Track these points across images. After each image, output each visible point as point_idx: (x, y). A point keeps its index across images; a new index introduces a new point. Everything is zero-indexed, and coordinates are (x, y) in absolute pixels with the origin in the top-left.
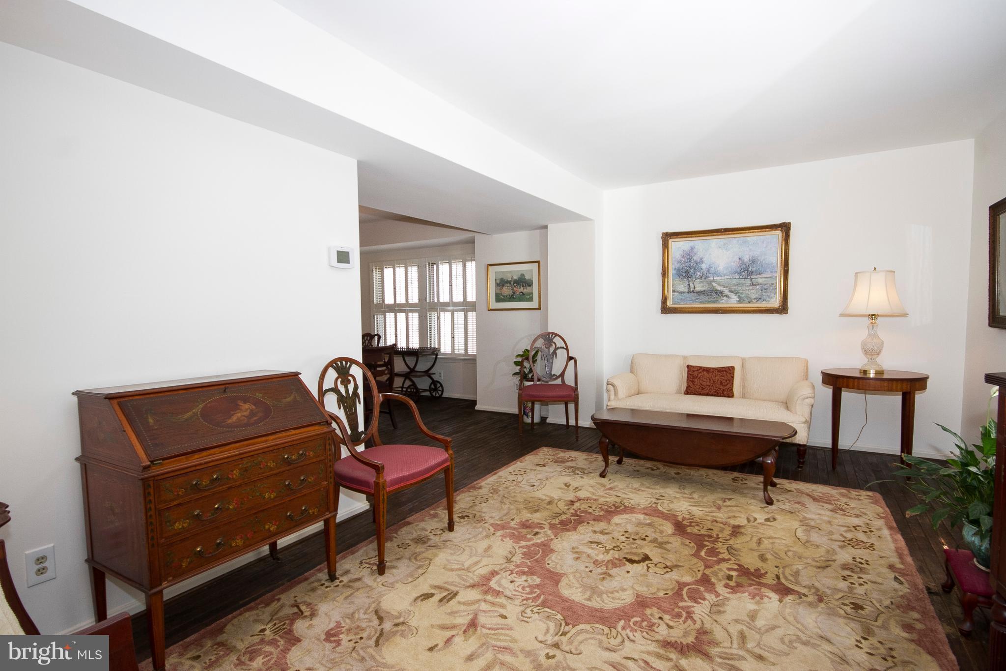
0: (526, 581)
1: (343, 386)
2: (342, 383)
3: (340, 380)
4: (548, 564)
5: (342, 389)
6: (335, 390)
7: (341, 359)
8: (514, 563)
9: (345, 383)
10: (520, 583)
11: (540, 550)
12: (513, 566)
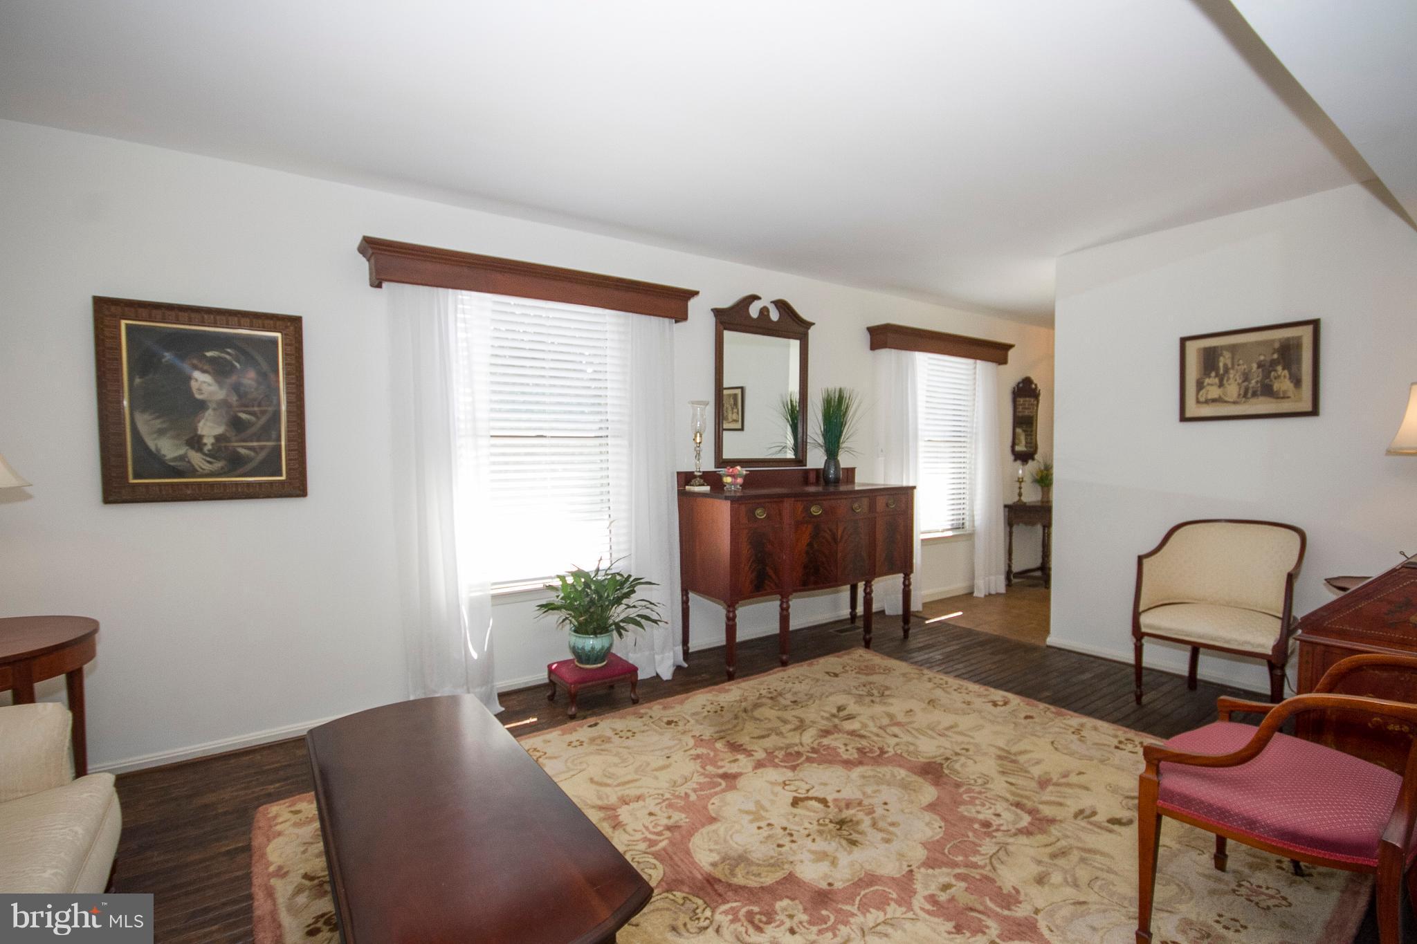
0: (978, 812)
4: (940, 827)
8: (994, 840)
10: (987, 811)
11: (946, 851)
12: (996, 837)
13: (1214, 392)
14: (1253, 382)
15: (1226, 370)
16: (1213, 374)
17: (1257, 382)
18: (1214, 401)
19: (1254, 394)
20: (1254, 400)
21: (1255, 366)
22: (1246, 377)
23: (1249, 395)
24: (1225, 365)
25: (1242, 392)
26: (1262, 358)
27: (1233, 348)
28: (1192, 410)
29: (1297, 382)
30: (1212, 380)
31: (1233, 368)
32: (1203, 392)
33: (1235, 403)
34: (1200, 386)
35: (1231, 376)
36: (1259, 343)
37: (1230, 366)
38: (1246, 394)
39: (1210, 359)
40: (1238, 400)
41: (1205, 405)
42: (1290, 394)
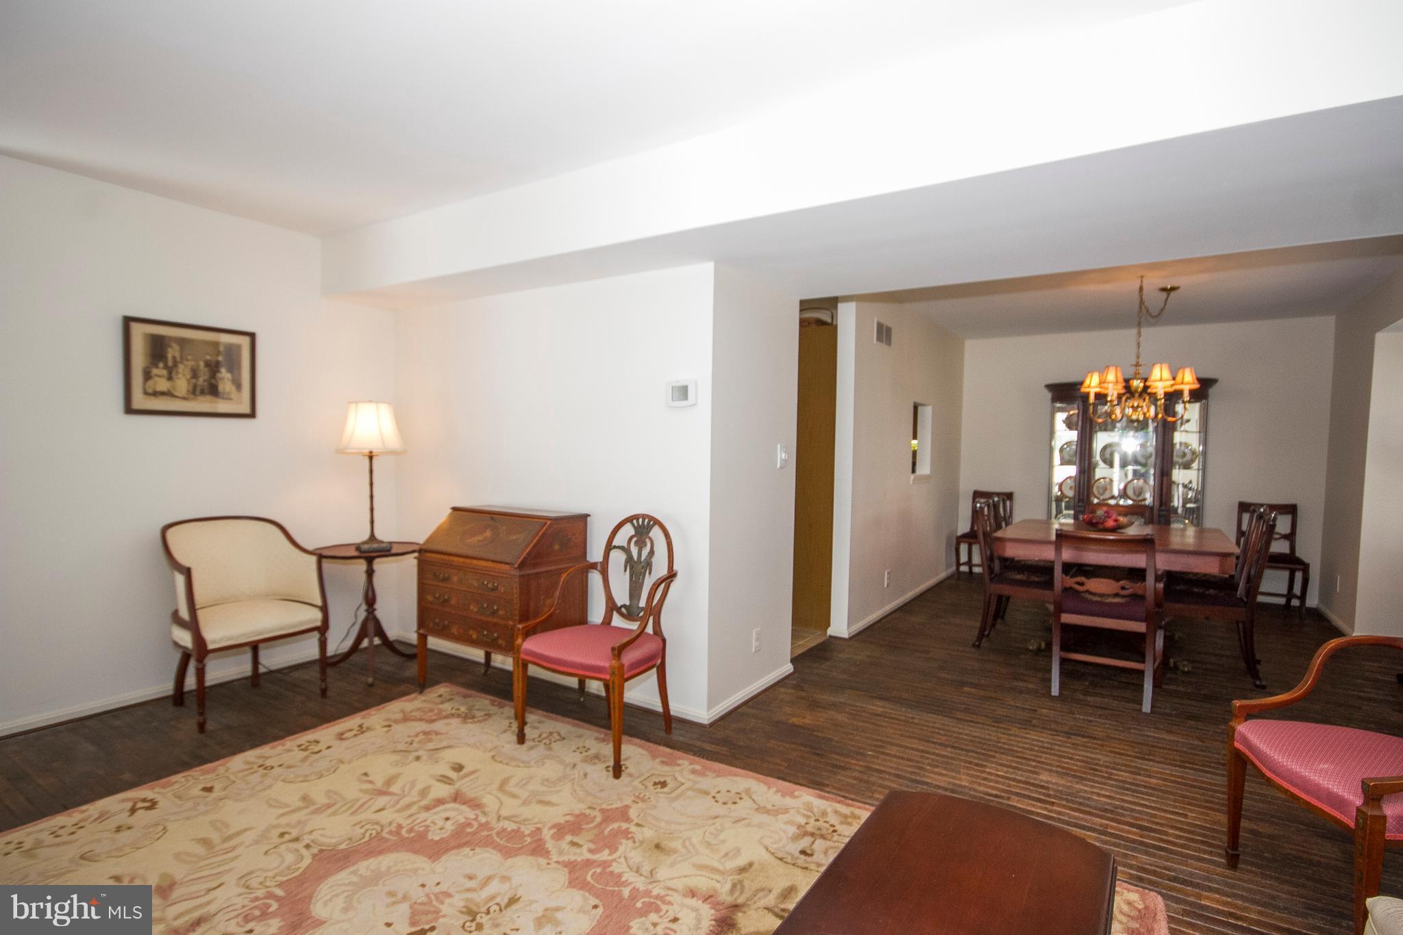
1: (637, 548)
2: (636, 543)
3: (635, 539)
5: (634, 551)
6: (626, 550)
7: (644, 516)
9: (641, 544)
13: (163, 385)
14: (201, 379)
15: (175, 364)
16: (161, 365)
17: (204, 381)
18: (163, 394)
19: (203, 393)
20: (202, 398)
21: (202, 364)
22: (195, 374)
23: (198, 391)
24: (174, 358)
25: (191, 389)
26: (208, 357)
27: (182, 342)
28: (139, 401)
29: (239, 387)
30: (159, 371)
31: (182, 363)
32: (150, 383)
33: (184, 399)
34: (147, 376)
35: (180, 370)
36: (206, 343)
37: (178, 359)
38: (195, 392)
39: (158, 347)
40: (187, 396)
41: (153, 398)
42: (233, 396)
